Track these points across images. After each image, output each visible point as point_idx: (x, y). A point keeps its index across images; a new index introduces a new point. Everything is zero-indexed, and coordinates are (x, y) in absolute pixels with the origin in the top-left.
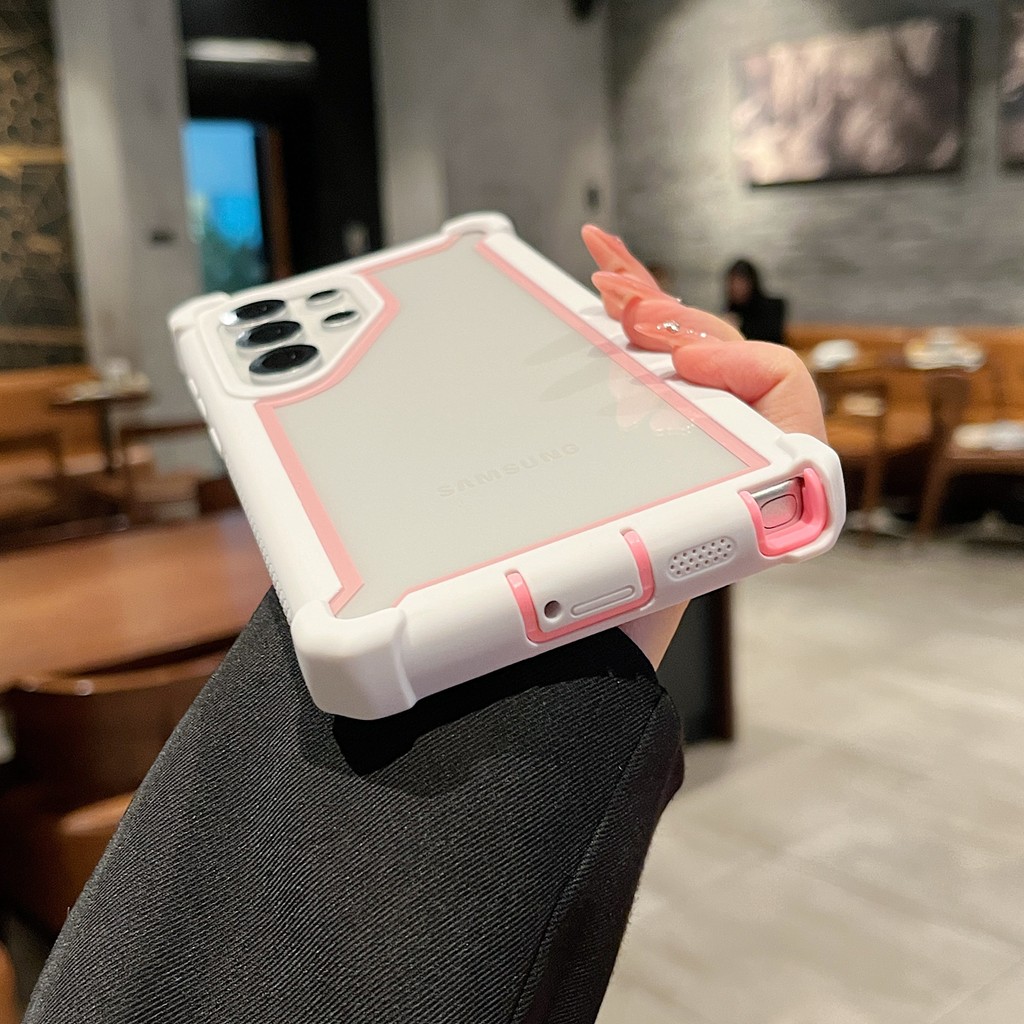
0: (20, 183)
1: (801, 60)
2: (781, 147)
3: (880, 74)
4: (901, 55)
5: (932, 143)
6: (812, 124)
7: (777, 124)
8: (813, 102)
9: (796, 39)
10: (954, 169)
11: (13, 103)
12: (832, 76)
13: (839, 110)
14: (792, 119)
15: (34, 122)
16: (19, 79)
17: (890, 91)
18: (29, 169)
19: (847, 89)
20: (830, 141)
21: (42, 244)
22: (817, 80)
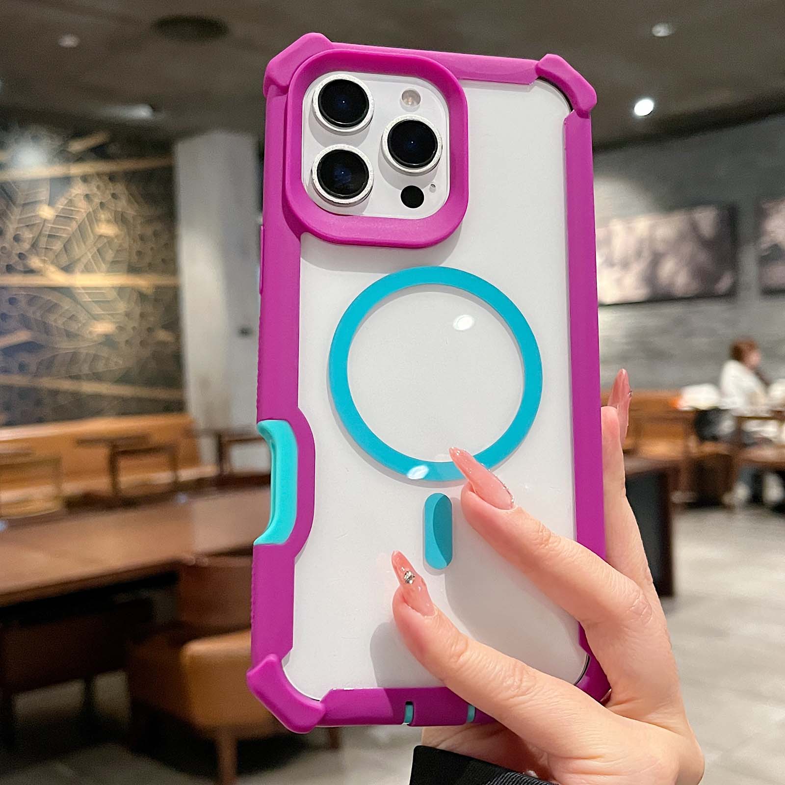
0: (153, 297)
1: (630, 230)
2: (619, 282)
3: (681, 238)
4: (694, 227)
5: (717, 279)
6: (638, 268)
7: (616, 268)
8: (639, 254)
9: (626, 216)
10: (731, 295)
11: (152, 249)
12: (651, 239)
13: (656, 260)
14: (625, 265)
15: (163, 260)
16: (156, 234)
17: (688, 248)
18: (158, 289)
19: (660, 247)
20: (651, 277)
21: (163, 335)
22: (641, 242)
